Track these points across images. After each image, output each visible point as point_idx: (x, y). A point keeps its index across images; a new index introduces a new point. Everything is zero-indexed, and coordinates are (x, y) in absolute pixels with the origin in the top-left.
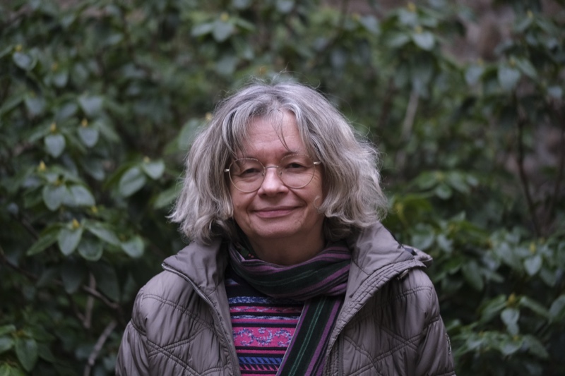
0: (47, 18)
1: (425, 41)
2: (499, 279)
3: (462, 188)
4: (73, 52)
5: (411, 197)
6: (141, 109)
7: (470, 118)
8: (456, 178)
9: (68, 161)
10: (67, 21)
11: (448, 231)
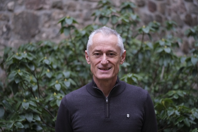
0: (49, 47)
1: (168, 50)
2: (195, 123)
3: (182, 95)
4: (57, 57)
5: (166, 99)
6: (81, 75)
7: (182, 73)
8: (179, 92)
9: (62, 92)
10: (55, 48)
11: (178, 109)
